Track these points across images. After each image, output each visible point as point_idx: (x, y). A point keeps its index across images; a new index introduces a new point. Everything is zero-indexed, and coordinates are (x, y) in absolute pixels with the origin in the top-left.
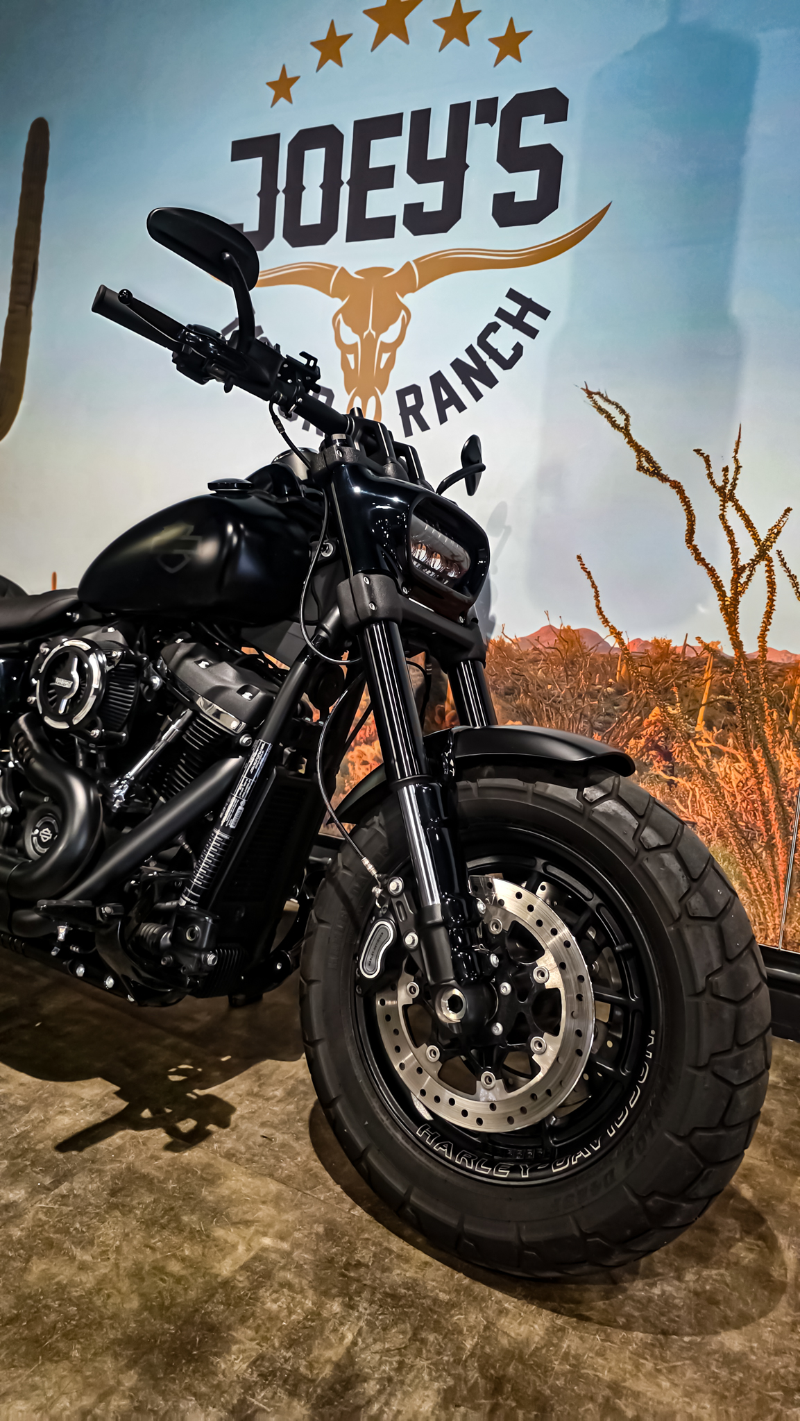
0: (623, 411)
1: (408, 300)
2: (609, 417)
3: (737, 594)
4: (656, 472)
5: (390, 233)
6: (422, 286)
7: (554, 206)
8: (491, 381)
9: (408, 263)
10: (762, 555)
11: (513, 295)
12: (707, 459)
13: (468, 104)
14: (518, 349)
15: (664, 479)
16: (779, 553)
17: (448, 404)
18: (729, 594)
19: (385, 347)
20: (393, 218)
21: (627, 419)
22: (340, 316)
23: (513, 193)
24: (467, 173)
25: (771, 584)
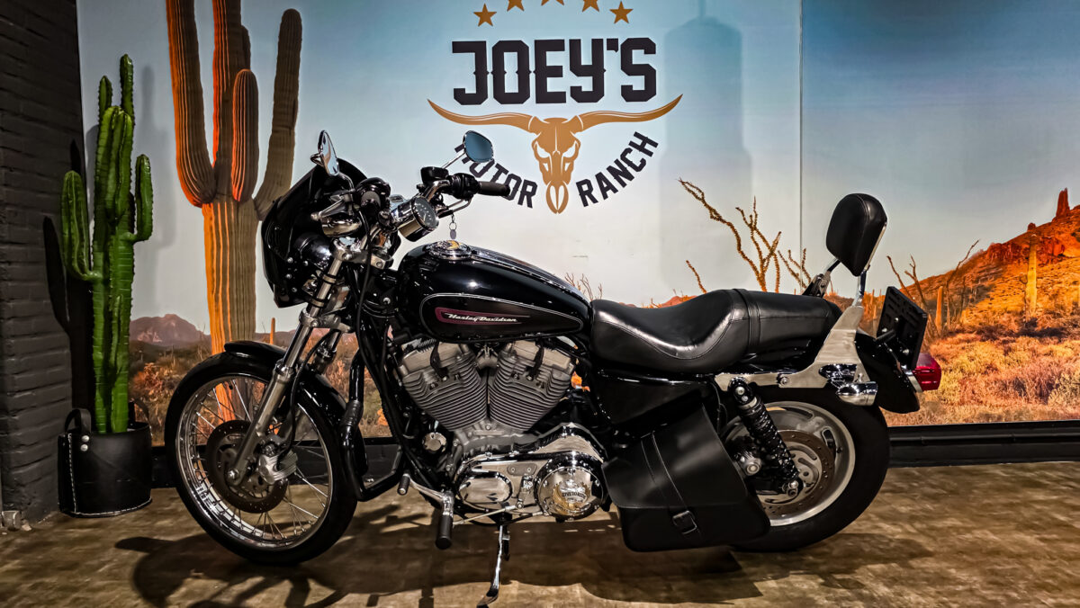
0: (700, 191)
1: (577, 135)
2: (694, 193)
3: (763, 272)
4: (720, 219)
5: (565, 102)
6: (585, 129)
7: (655, 94)
8: (630, 177)
9: (576, 117)
10: (772, 253)
11: (637, 135)
12: (742, 212)
13: (602, 40)
14: (643, 162)
15: (724, 222)
16: (779, 252)
17: (607, 189)
18: (760, 272)
19: (566, 160)
20: (565, 93)
21: (703, 194)
22: (537, 143)
23: (631, 86)
24: (605, 74)
25: (777, 266)
